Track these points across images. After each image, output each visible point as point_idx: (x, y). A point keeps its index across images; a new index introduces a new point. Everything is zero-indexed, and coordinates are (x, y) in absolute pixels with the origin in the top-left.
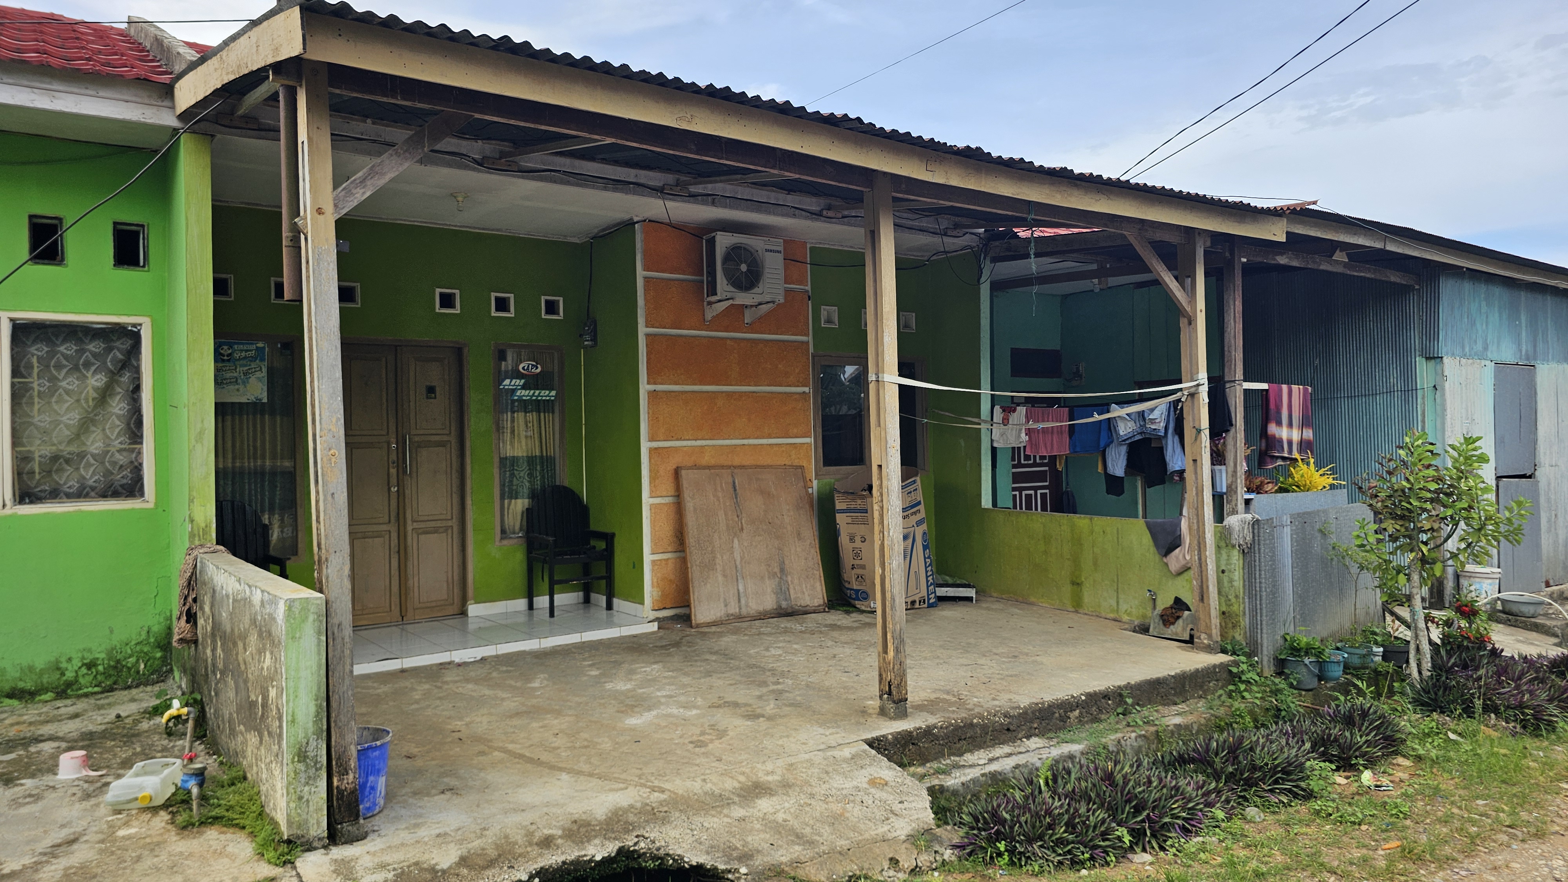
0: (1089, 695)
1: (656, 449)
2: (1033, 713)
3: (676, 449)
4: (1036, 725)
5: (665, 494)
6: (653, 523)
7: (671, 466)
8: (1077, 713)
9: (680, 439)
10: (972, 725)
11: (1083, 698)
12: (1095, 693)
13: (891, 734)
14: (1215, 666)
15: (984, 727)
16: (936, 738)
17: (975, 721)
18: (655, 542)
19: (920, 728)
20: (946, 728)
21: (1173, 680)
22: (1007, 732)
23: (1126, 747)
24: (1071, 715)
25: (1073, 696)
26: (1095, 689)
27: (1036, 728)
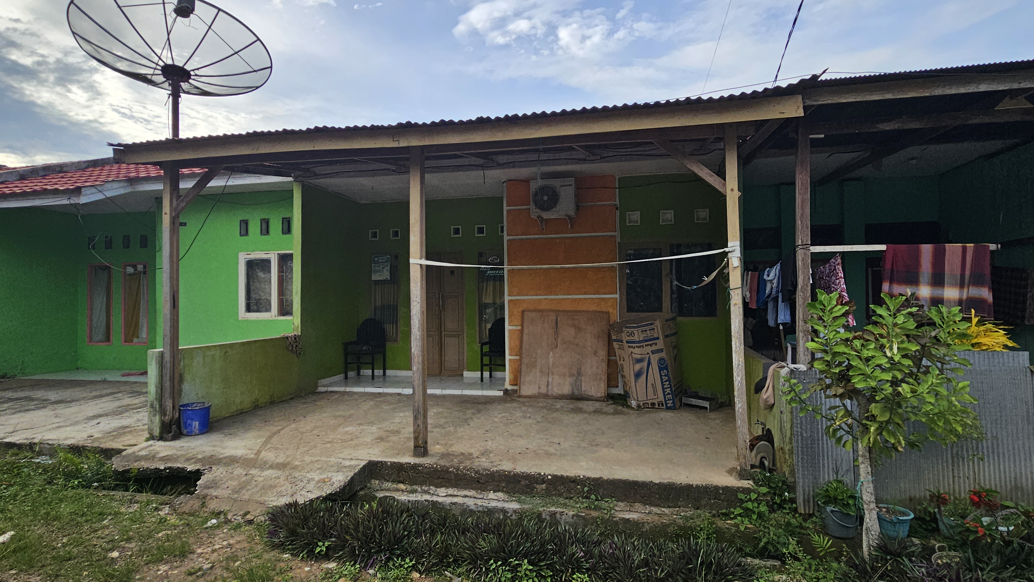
0: (554, 477)
1: (512, 300)
2: (499, 475)
3: (524, 301)
4: (504, 485)
5: (517, 324)
6: (510, 338)
7: (520, 310)
8: (544, 486)
9: (526, 295)
10: (447, 471)
11: (550, 477)
12: (562, 477)
13: (390, 462)
14: (717, 488)
15: (457, 475)
16: (420, 472)
17: (451, 470)
18: (510, 349)
19: (410, 464)
20: (429, 468)
21: (657, 487)
22: (477, 483)
23: (559, 520)
24: (538, 486)
25: (540, 474)
26: (565, 474)
27: (504, 487)
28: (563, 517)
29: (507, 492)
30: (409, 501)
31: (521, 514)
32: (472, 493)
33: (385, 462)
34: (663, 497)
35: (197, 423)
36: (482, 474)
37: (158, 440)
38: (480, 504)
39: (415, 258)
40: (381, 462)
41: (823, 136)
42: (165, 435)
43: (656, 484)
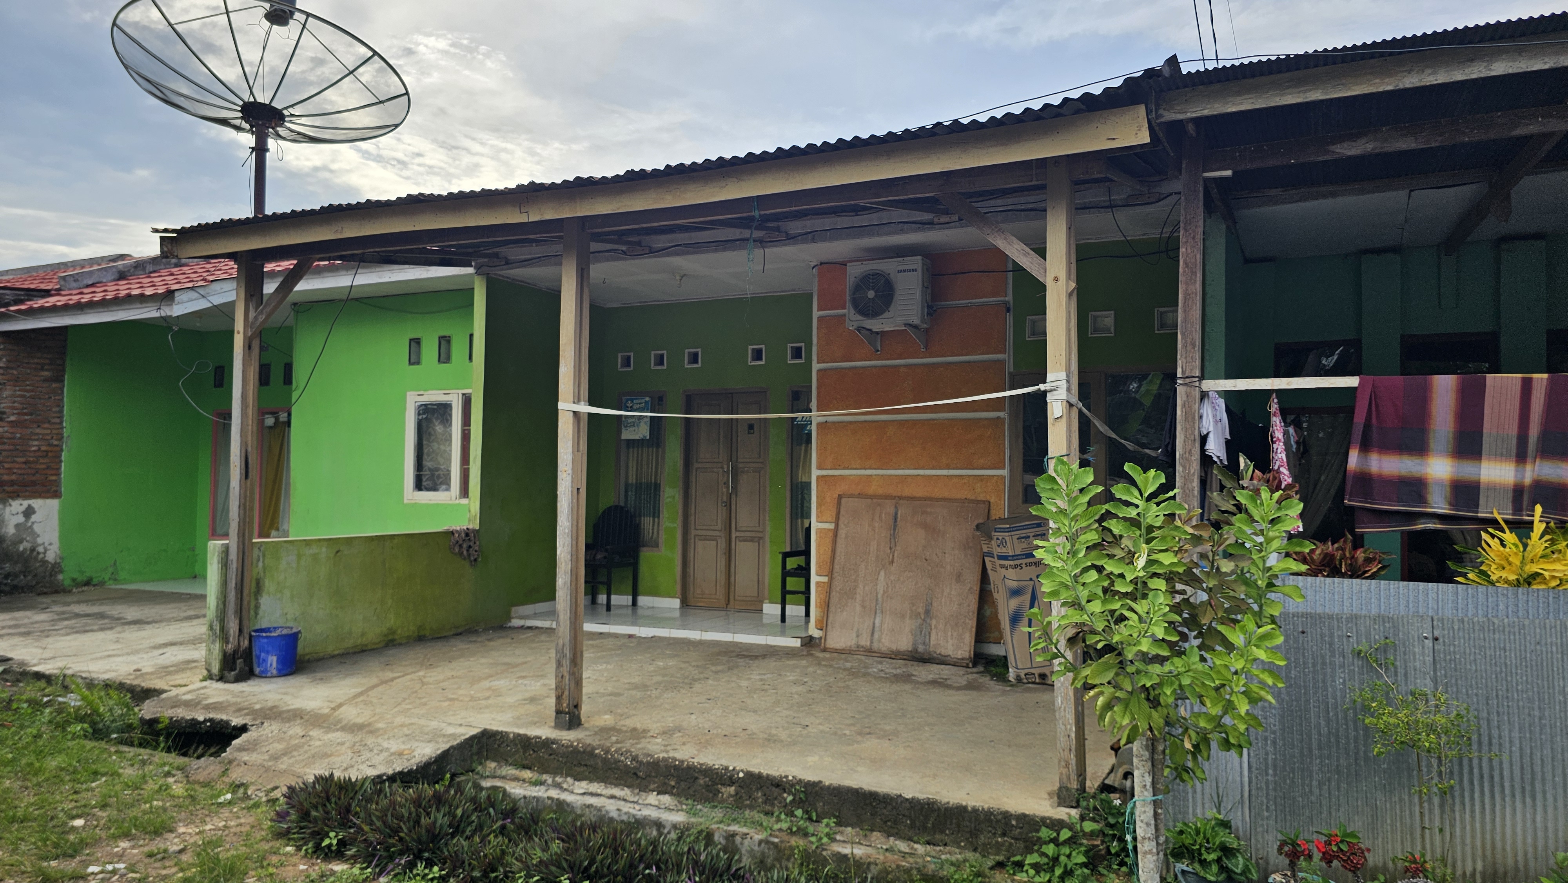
0: (749, 775)
1: (823, 476)
4: (673, 783)
5: (827, 520)
6: (818, 546)
7: (835, 494)
8: (732, 790)
9: (847, 468)
11: (741, 775)
12: (760, 776)
13: (514, 733)
14: (1007, 816)
15: (605, 761)
16: (553, 753)
17: (597, 751)
18: (818, 565)
19: (540, 738)
21: (907, 805)
22: (635, 777)
23: (739, 846)
24: (723, 790)
25: (726, 768)
26: (765, 771)
27: (674, 787)
28: (746, 842)
29: (677, 795)
30: (525, 797)
31: (682, 831)
32: (625, 792)
33: (506, 733)
34: (918, 824)
35: (275, 658)
36: (641, 763)
37: (218, 680)
38: (625, 810)
39: (565, 401)
40: (502, 732)
41: (1229, 173)
42: (226, 673)
43: (907, 800)
